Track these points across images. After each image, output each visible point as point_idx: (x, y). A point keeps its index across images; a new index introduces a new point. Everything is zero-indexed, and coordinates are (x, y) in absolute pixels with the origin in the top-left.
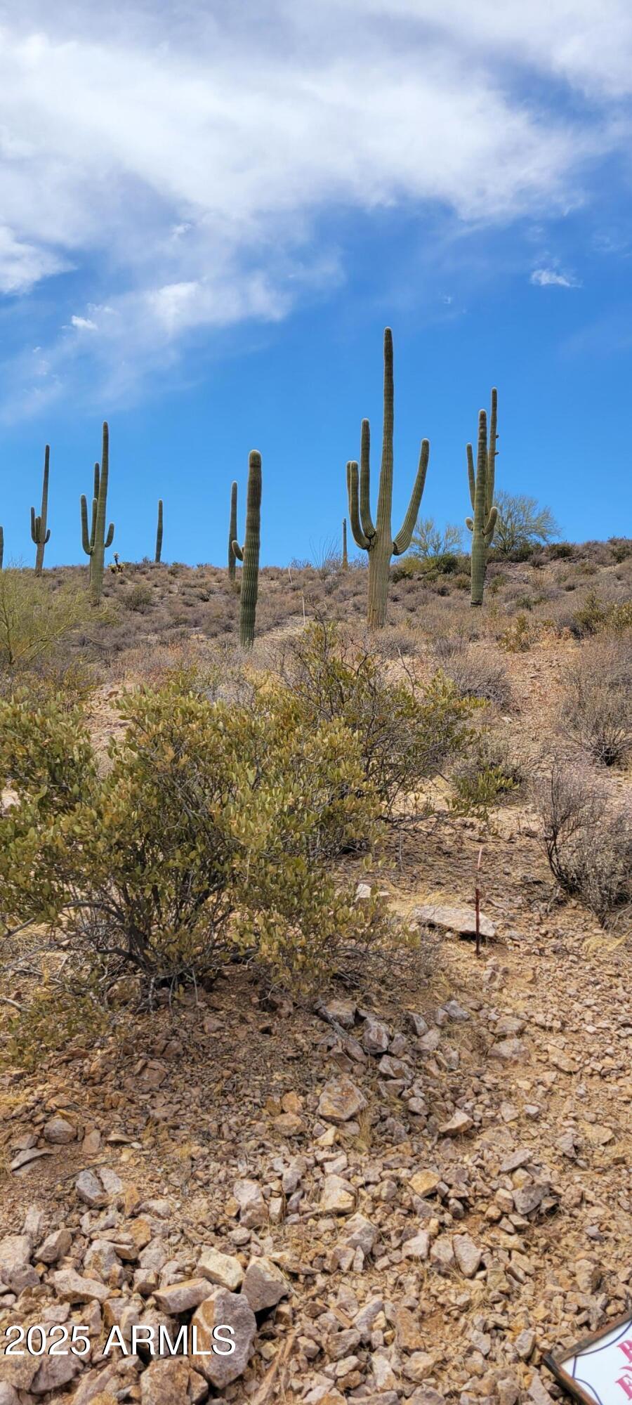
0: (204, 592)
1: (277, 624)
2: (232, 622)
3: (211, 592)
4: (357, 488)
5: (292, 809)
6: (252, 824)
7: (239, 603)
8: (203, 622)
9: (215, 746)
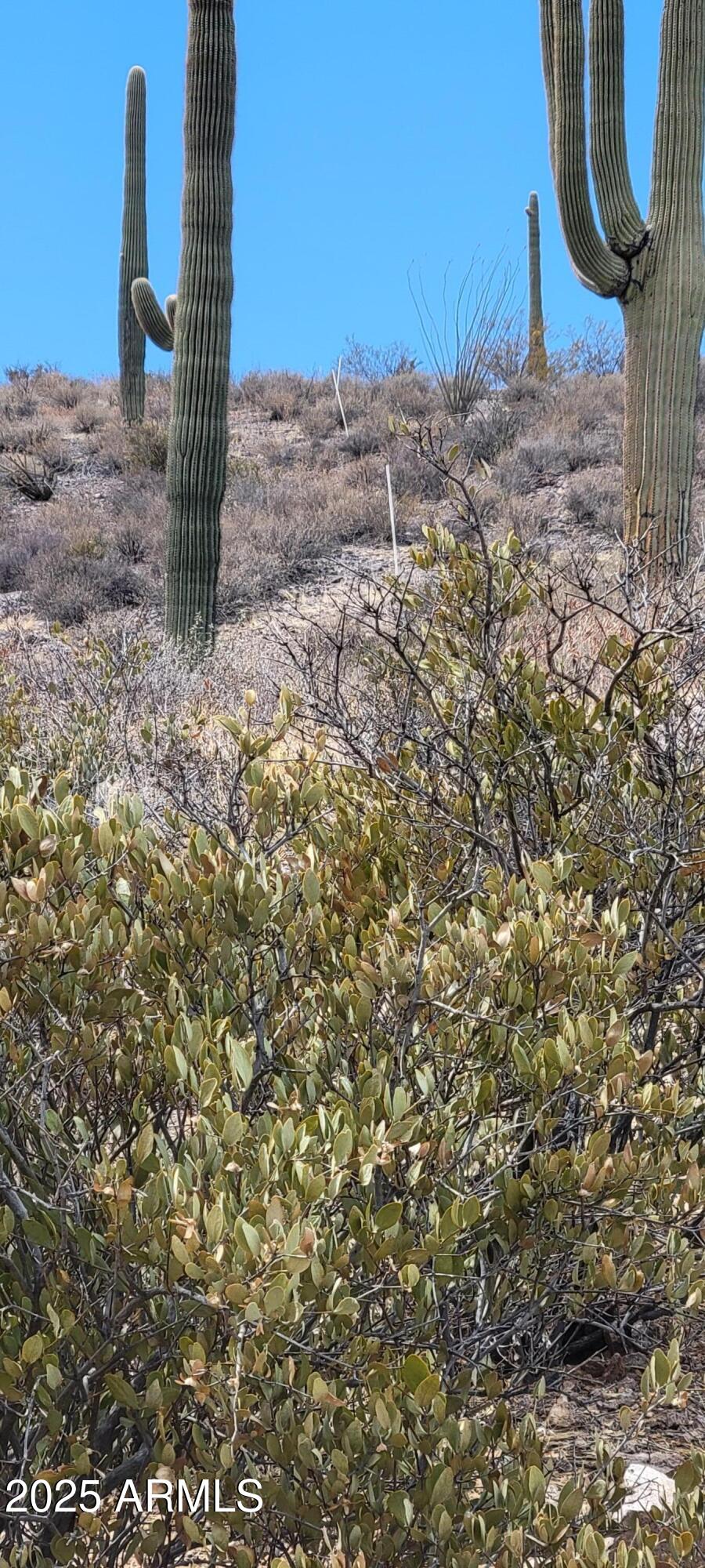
0: (34, 465)
1: (299, 576)
2: (137, 570)
3: (60, 466)
4: (578, 76)
5: (390, 1184)
6: (250, 1231)
7: (159, 502)
8: (31, 571)
9: (108, 958)
